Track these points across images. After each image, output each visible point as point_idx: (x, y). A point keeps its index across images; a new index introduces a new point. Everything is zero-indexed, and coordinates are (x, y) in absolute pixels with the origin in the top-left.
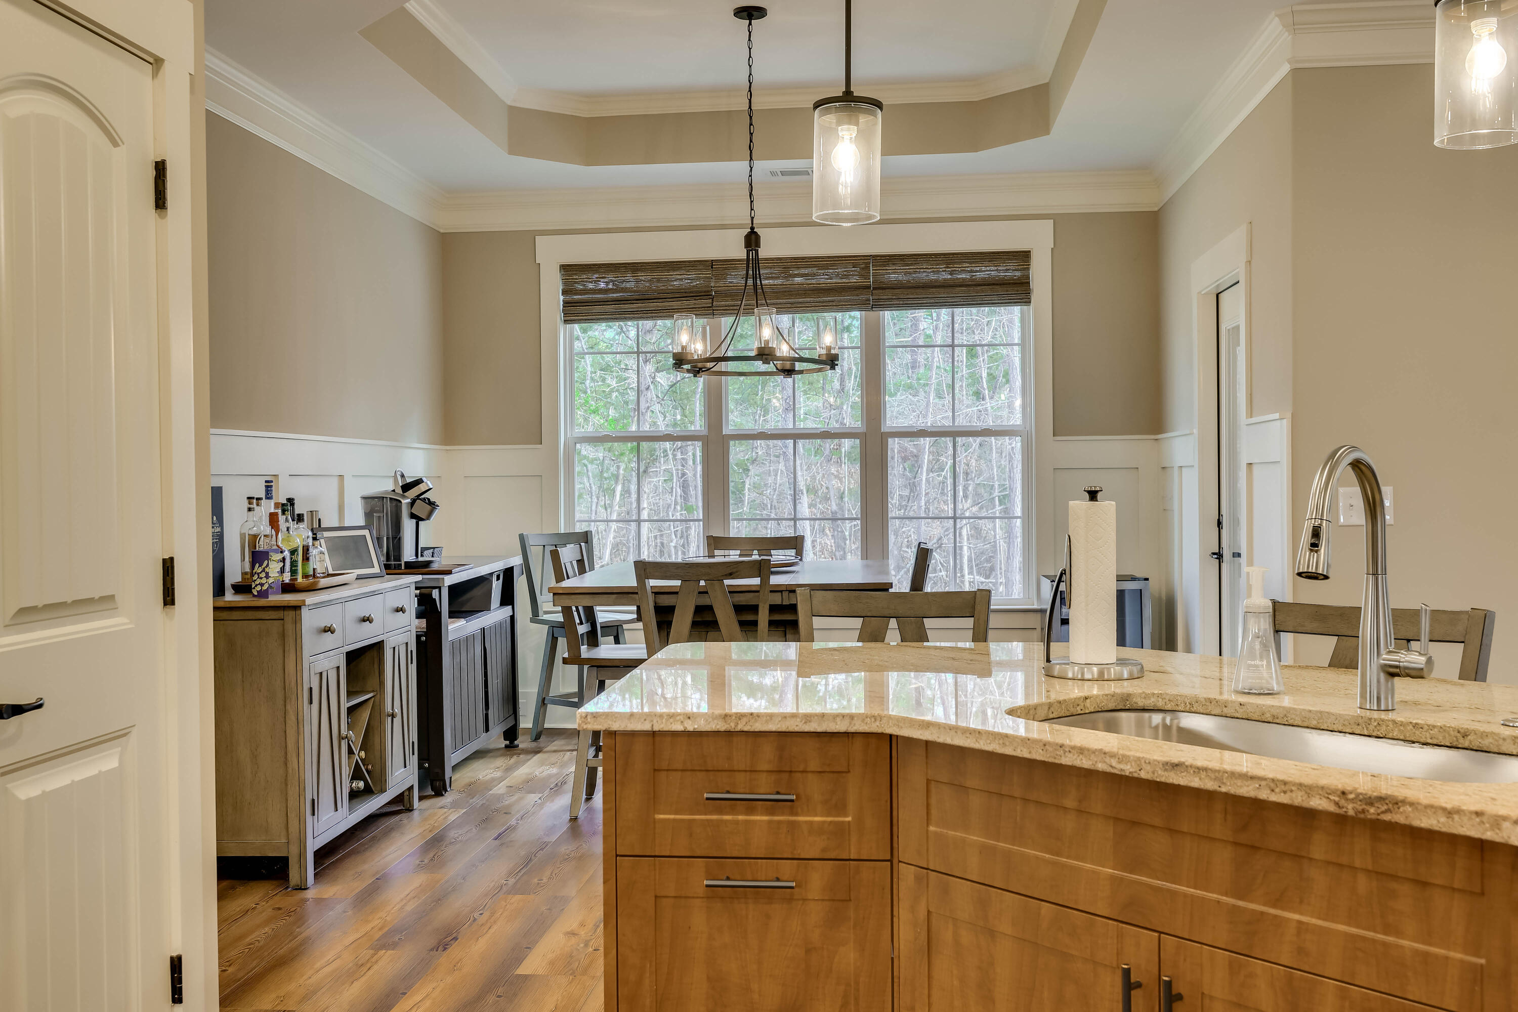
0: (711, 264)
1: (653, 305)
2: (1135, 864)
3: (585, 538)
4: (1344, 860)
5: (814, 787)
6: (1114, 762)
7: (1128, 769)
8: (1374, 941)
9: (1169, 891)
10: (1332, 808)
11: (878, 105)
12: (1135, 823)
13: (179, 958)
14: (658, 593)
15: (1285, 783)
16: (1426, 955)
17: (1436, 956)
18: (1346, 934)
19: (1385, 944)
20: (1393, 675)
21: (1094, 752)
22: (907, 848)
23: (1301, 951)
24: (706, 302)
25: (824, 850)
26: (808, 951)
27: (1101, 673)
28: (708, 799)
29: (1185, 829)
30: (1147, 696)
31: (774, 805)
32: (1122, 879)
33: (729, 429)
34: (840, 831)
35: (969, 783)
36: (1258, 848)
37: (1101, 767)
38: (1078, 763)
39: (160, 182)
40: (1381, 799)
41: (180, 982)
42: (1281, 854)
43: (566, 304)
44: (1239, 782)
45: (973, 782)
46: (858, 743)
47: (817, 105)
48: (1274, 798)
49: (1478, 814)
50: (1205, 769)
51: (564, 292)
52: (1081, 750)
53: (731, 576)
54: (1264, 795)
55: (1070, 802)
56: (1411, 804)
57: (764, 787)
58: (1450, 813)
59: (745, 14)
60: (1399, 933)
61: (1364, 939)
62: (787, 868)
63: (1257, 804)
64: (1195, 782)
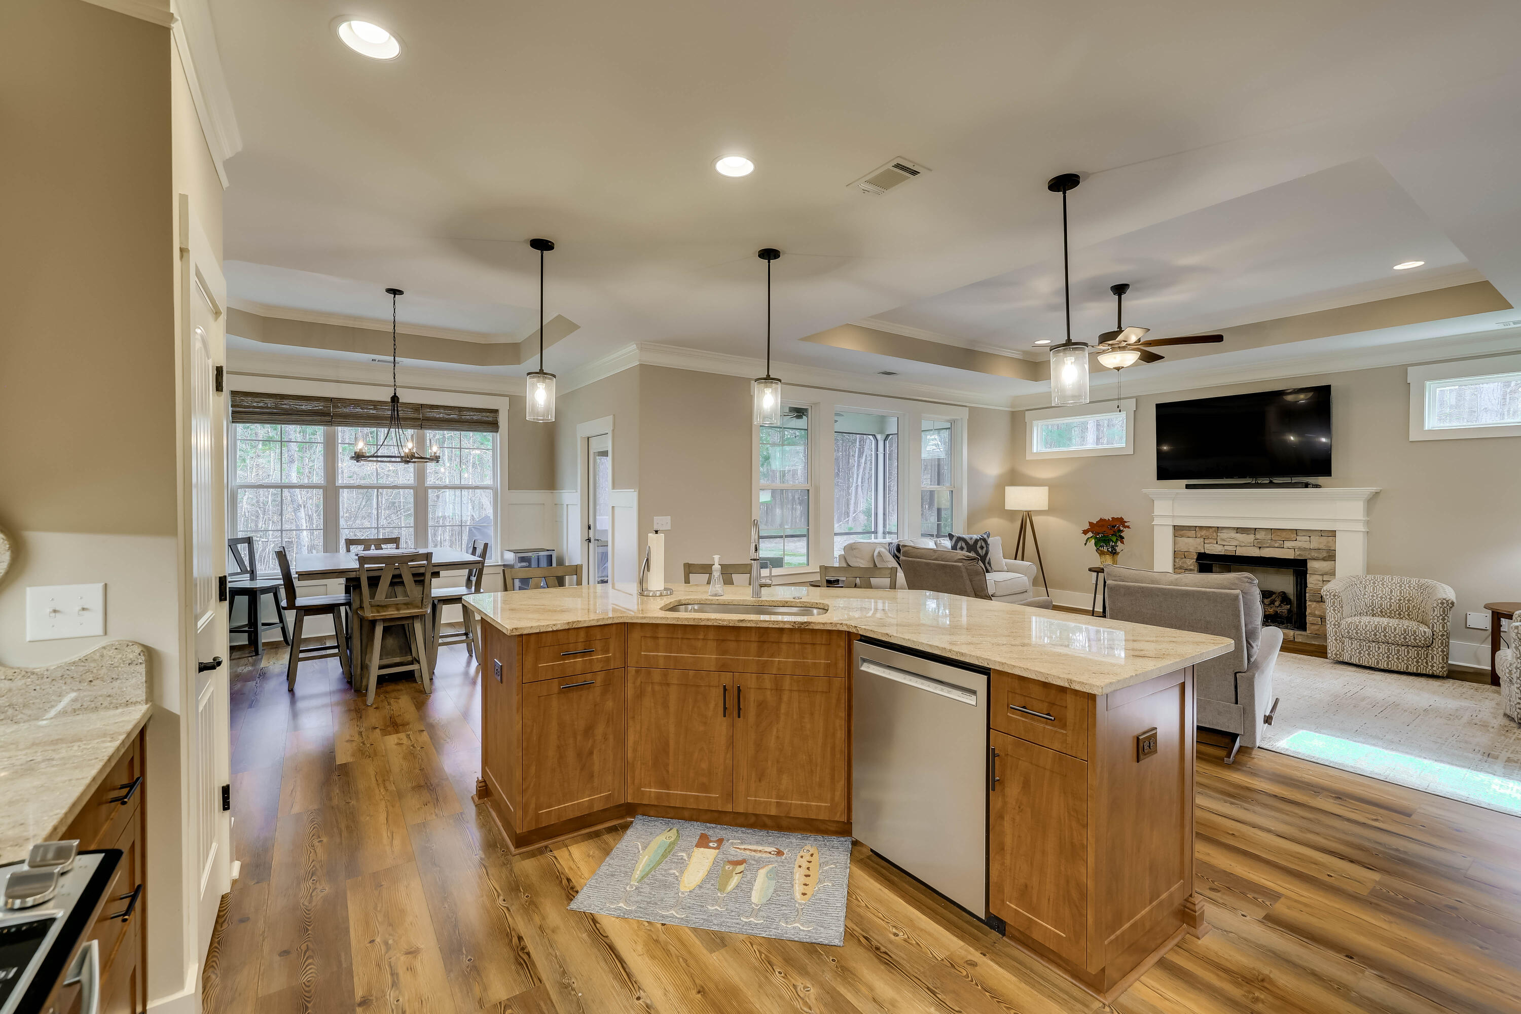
0: (331, 400)
1: (294, 417)
2: (725, 652)
3: (249, 541)
4: (792, 641)
5: (598, 645)
6: (720, 622)
7: (725, 623)
8: (801, 662)
9: (737, 659)
10: (791, 627)
11: (554, 376)
12: (723, 640)
13: (228, 786)
14: (369, 570)
15: (777, 621)
16: (815, 663)
17: (818, 663)
18: (792, 661)
19: (804, 662)
20: (761, 587)
21: (713, 619)
22: (632, 661)
23: (779, 669)
24: (329, 418)
25: (602, 668)
26: (595, 705)
27: (661, 594)
28: (563, 655)
29: (742, 639)
30: (685, 600)
31: (584, 654)
32: (720, 658)
33: (340, 482)
34: (608, 660)
35: (659, 636)
36: (765, 642)
37: (715, 624)
38: (707, 624)
39: (220, 378)
40: (805, 622)
41: (228, 798)
42: (773, 642)
43: (233, 412)
44: (763, 623)
45: (660, 635)
46: (614, 627)
47: (529, 374)
48: (774, 626)
49: (831, 623)
50: (752, 621)
51: (232, 406)
52: (708, 620)
53: (412, 561)
54: (771, 626)
55: (701, 637)
56: (814, 623)
57: (580, 648)
58: (823, 624)
59: (392, 292)
60: (807, 659)
61: (798, 662)
62: (589, 676)
63: (767, 629)
64: (749, 625)
